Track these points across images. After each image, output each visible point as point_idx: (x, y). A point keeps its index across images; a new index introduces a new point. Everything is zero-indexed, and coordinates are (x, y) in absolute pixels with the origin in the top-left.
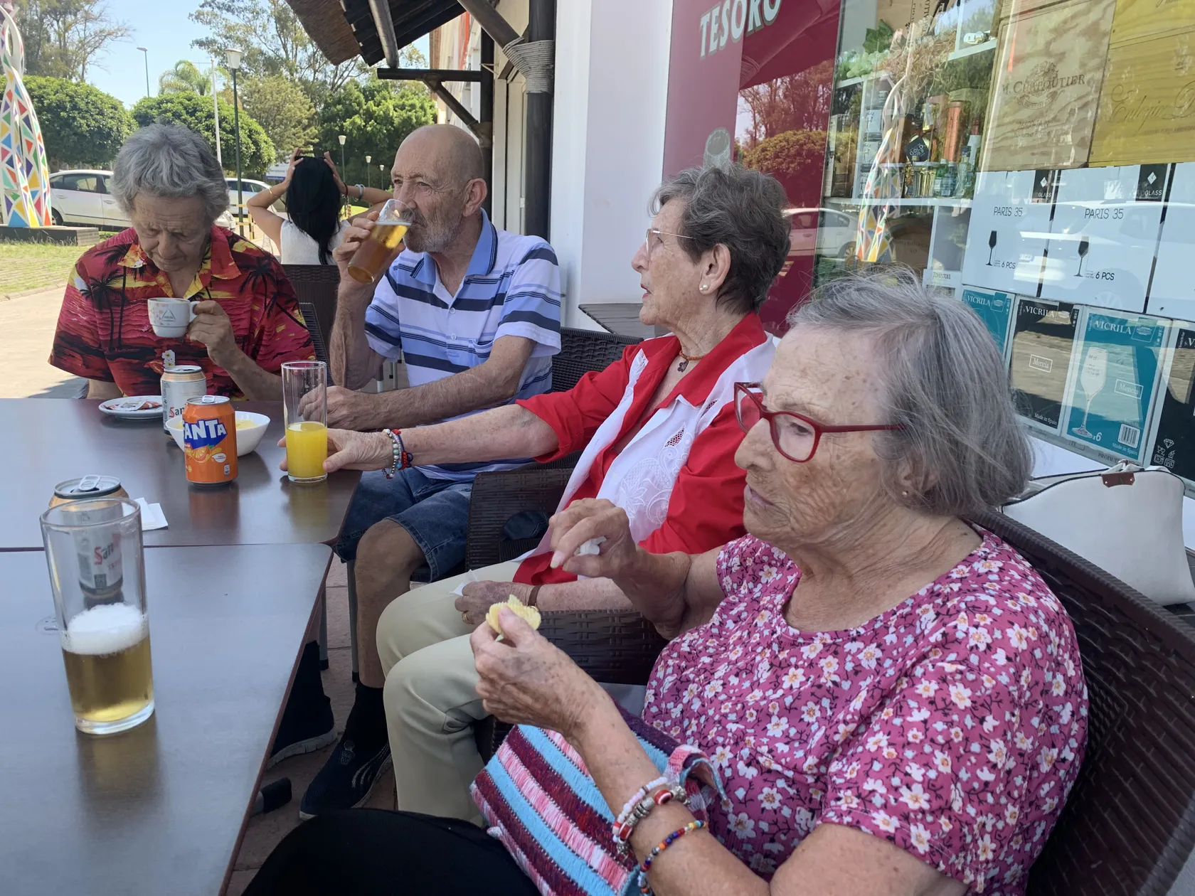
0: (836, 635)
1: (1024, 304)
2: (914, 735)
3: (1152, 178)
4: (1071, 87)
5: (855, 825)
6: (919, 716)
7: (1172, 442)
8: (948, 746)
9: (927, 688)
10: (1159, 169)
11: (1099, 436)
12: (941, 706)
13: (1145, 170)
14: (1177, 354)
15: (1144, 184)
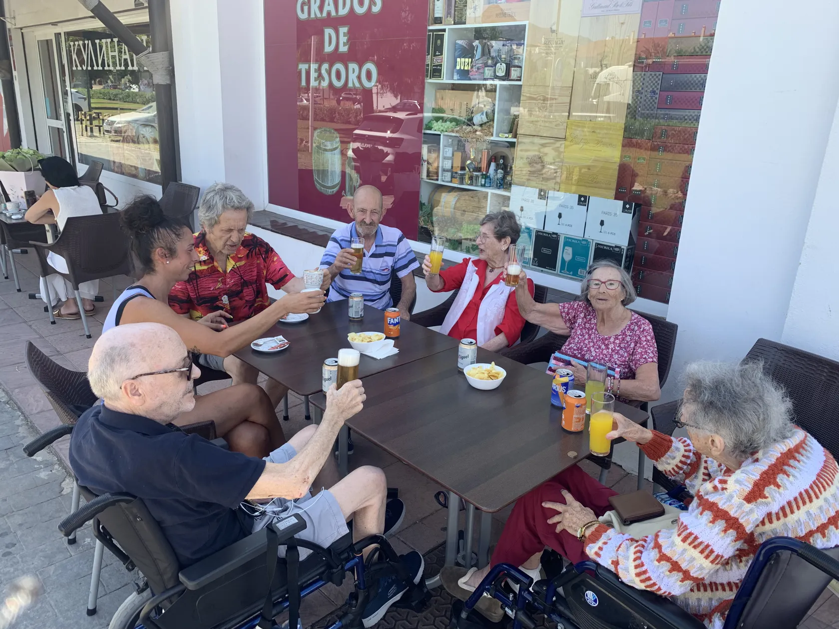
0: (616, 336)
1: (537, 232)
2: (646, 346)
3: (582, 199)
5: (647, 363)
6: (644, 343)
8: (651, 346)
9: (644, 339)
10: (585, 197)
11: (571, 273)
12: (647, 341)
13: (580, 196)
14: (596, 250)
15: (579, 200)
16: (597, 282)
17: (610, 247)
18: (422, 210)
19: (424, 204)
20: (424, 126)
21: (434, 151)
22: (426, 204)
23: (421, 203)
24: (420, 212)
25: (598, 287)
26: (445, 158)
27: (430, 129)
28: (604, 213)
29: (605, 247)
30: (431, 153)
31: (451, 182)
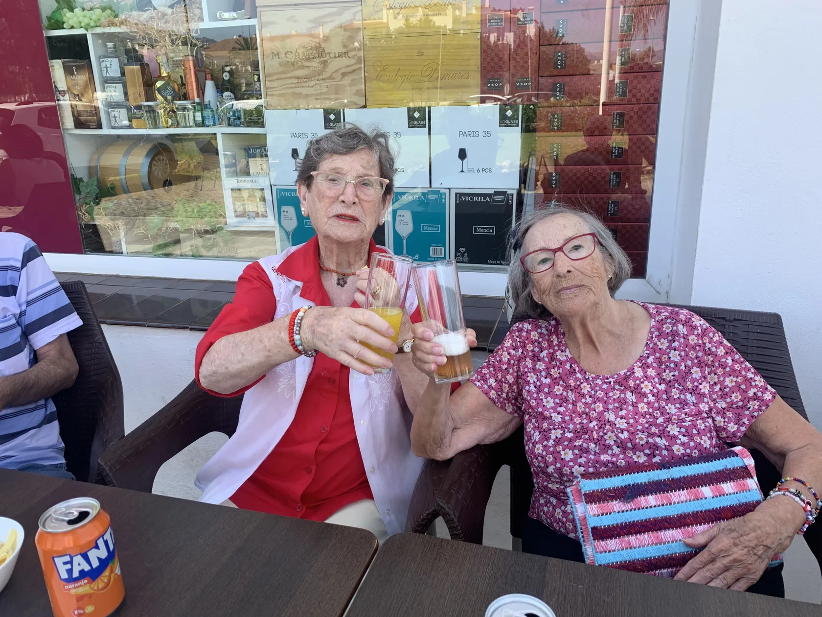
4: (338, 58)
7: (464, 249)
11: (417, 256)
14: (457, 206)
15: (411, 118)
16: (543, 256)
17: (485, 195)
18: (79, 193)
19: (81, 180)
20: (45, 22)
21: (79, 68)
22: (85, 179)
23: (75, 179)
24: (77, 197)
25: (548, 265)
26: (106, 81)
27: (60, 25)
28: (464, 134)
29: (475, 199)
30: (73, 74)
31: (130, 127)
